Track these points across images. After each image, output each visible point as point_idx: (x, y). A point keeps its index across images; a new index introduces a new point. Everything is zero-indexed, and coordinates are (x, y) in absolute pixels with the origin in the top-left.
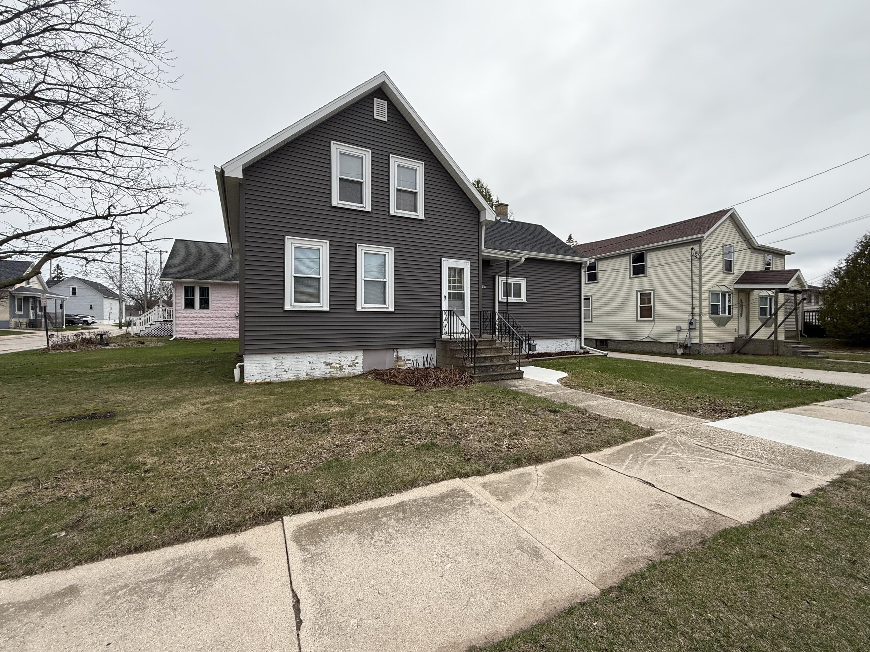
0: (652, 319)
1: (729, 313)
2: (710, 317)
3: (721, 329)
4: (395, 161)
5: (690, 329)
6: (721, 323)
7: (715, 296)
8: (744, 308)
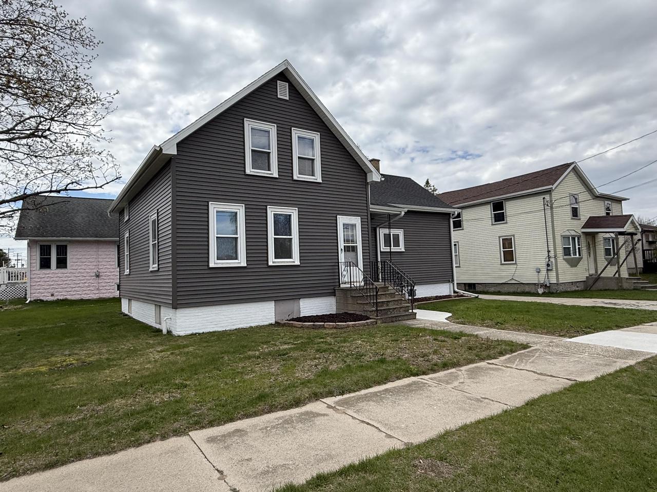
0: (514, 262)
1: (580, 255)
2: (564, 259)
3: (574, 269)
4: (296, 133)
5: (548, 270)
6: (574, 263)
7: (567, 239)
8: (591, 249)
